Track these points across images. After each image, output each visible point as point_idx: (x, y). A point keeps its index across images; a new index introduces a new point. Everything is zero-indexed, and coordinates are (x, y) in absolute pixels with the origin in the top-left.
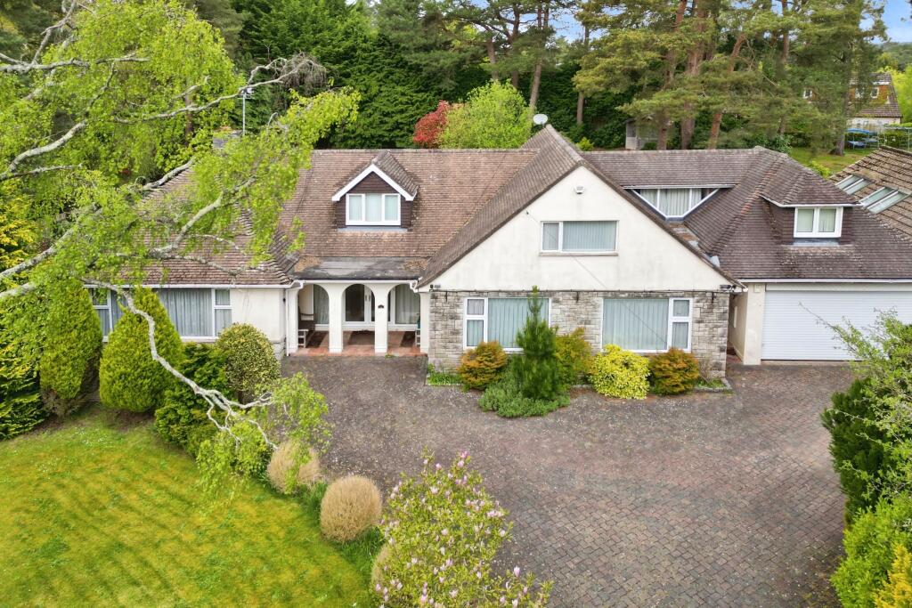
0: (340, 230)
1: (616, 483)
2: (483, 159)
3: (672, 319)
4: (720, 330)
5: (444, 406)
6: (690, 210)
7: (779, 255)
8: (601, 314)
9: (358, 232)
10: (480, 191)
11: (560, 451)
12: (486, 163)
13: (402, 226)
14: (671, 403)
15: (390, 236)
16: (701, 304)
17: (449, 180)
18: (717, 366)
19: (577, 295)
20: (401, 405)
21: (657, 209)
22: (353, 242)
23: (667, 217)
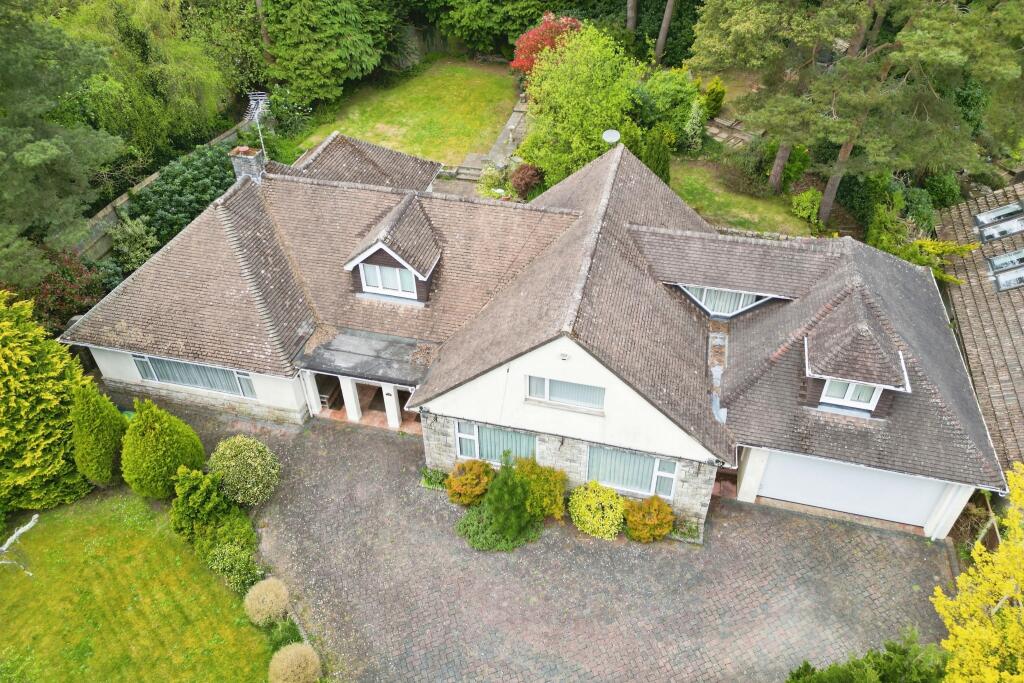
0: (358, 295)
1: (536, 659)
2: (517, 219)
3: (657, 473)
4: (704, 491)
5: (426, 520)
6: (740, 310)
7: (797, 419)
8: (585, 458)
9: (375, 299)
10: (507, 263)
11: (505, 604)
12: (519, 226)
13: (419, 299)
14: (636, 549)
15: (406, 310)
16: (687, 469)
17: (476, 245)
18: (697, 515)
19: (563, 439)
20: (388, 514)
21: (702, 304)
22: (369, 311)
23: (712, 313)
